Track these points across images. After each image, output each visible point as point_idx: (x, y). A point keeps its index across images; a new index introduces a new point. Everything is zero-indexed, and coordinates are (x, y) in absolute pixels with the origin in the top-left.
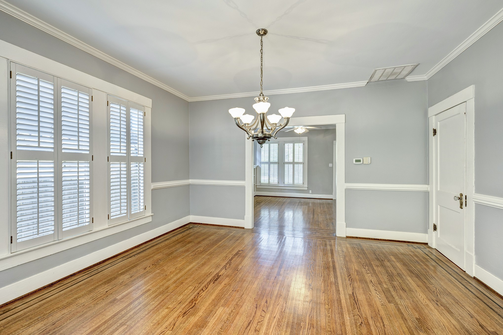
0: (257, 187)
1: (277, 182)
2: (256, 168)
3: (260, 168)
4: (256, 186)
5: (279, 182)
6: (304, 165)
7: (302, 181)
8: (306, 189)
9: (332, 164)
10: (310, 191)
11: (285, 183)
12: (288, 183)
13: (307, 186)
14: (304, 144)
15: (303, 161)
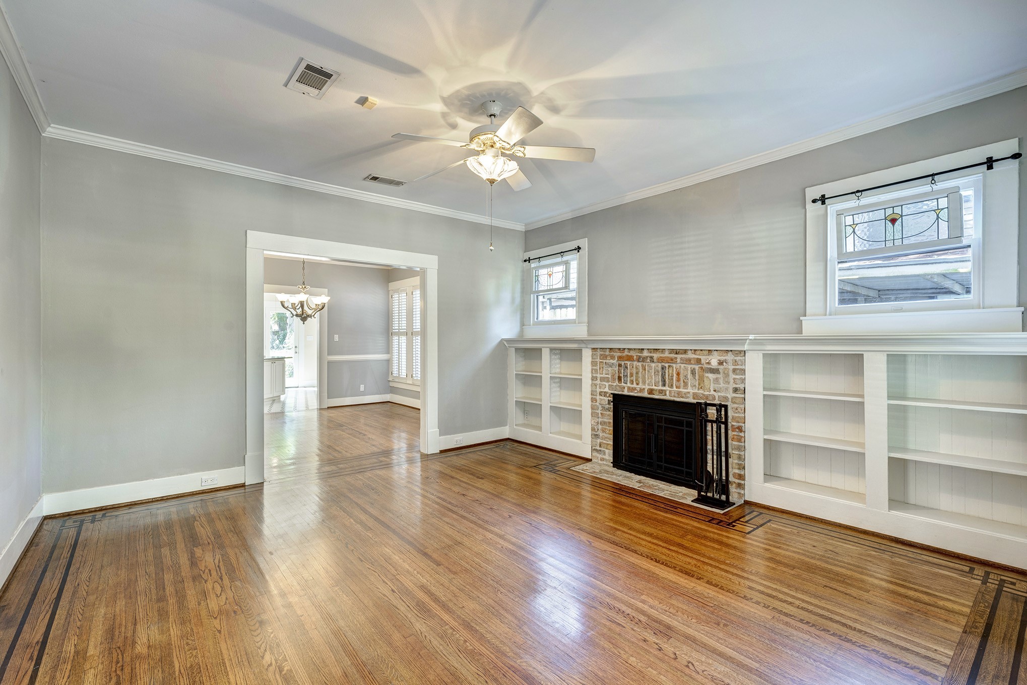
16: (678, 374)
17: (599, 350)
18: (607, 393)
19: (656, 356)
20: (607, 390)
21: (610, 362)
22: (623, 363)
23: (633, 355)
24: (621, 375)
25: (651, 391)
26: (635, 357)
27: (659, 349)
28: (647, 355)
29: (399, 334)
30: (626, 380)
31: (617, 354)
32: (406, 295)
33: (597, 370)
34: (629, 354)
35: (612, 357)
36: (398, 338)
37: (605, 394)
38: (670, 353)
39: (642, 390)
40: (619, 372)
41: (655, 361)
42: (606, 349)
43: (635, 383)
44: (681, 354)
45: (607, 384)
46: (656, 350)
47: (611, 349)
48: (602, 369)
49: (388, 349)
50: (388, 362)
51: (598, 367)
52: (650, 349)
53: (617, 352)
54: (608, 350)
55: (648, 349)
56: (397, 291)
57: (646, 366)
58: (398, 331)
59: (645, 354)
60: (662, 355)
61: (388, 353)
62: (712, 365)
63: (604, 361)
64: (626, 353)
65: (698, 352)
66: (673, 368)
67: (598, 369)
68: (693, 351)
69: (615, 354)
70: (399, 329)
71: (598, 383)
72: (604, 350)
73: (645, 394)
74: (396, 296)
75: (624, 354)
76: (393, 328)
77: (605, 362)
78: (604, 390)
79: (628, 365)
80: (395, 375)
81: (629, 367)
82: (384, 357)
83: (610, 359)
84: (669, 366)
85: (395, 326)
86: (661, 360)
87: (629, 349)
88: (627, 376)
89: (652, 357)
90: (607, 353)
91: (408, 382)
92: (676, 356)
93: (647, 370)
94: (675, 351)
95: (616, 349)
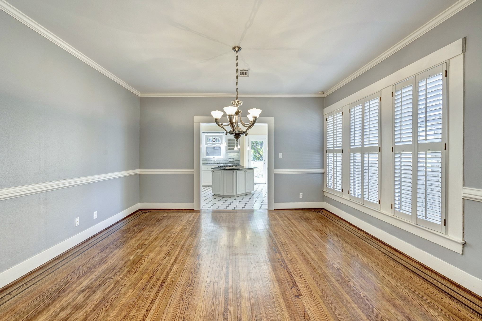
29: (334, 151)
32: (341, 114)
36: (332, 155)
49: (323, 164)
50: (323, 176)
56: (332, 113)
58: (332, 148)
61: (323, 168)
70: (334, 147)
74: (330, 119)
76: (328, 146)
80: (329, 187)
82: (319, 171)
85: (330, 145)
91: (344, 197)
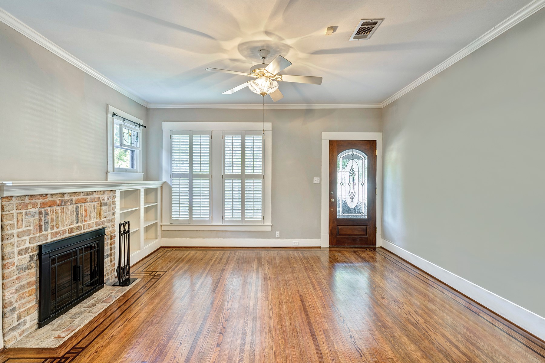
0: (164, 228)
1: (208, 216)
2: (162, 187)
3: (170, 188)
4: (161, 226)
5: (214, 216)
6: (264, 181)
7: (261, 214)
8: (269, 229)
9: (319, 178)
10: (278, 234)
11: (225, 219)
12: (232, 218)
13: (270, 224)
14: (264, 138)
15: (262, 172)
16: (86, 211)
17: (14, 199)
18: (28, 248)
19: (74, 198)
20: (27, 245)
21: (32, 211)
22: (43, 210)
23: (56, 199)
24: (41, 223)
25: (71, 231)
26: (58, 202)
27: (76, 193)
28: (68, 198)
30: (47, 227)
31: (40, 201)
33: (13, 224)
34: (52, 199)
35: (35, 205)
37: (26, 250)
38: (84, 195)
39: (64, 232)
40: (40, 220)
41: (74, 203)
42: (26, 196)
43: (55, 227)
44: (91, 195)
45: (27, 238)
46: (74, 193)
47: (31, 196)
48: (20, 222)
51: (15, 220)
52: (70, 193)
53: (39, 199)
54: (27, 198)
55: (68, 193)
57: (65, 209)
59: (66, 197)
60: (79, 197)
62: (105, 201)
63: (24, 211)
64: (49, 199)
65: (99, 193)
66: (83, 207)
67: (15, 223)
68: (96, 192)
69: (37, 201)
71: (16, 240)
72: (23, 198)
73: (67, 235)
75: (47, 200)
77: (26, 213)
78: (25, 247)
79: (49, 210)
81: (49, 213)
83: (31, 207)
84: (81, 206)
86: (78, 201)
87: (52, 194)
88: (48, 222)
89: (72, 200)
90: (27, 201)
92: (87, 197)
93: (65, 212)
94: (87, 193)
95: (38, 195)
